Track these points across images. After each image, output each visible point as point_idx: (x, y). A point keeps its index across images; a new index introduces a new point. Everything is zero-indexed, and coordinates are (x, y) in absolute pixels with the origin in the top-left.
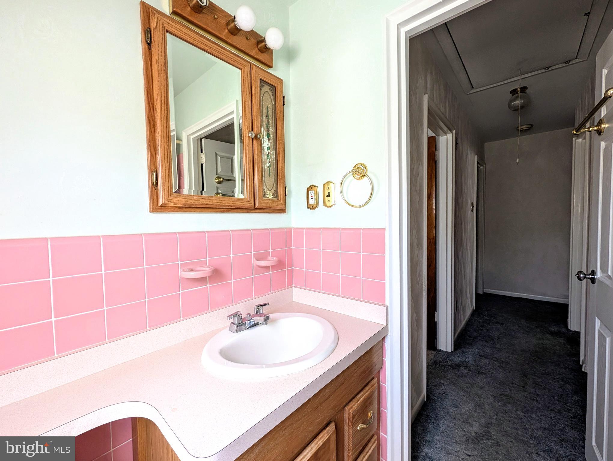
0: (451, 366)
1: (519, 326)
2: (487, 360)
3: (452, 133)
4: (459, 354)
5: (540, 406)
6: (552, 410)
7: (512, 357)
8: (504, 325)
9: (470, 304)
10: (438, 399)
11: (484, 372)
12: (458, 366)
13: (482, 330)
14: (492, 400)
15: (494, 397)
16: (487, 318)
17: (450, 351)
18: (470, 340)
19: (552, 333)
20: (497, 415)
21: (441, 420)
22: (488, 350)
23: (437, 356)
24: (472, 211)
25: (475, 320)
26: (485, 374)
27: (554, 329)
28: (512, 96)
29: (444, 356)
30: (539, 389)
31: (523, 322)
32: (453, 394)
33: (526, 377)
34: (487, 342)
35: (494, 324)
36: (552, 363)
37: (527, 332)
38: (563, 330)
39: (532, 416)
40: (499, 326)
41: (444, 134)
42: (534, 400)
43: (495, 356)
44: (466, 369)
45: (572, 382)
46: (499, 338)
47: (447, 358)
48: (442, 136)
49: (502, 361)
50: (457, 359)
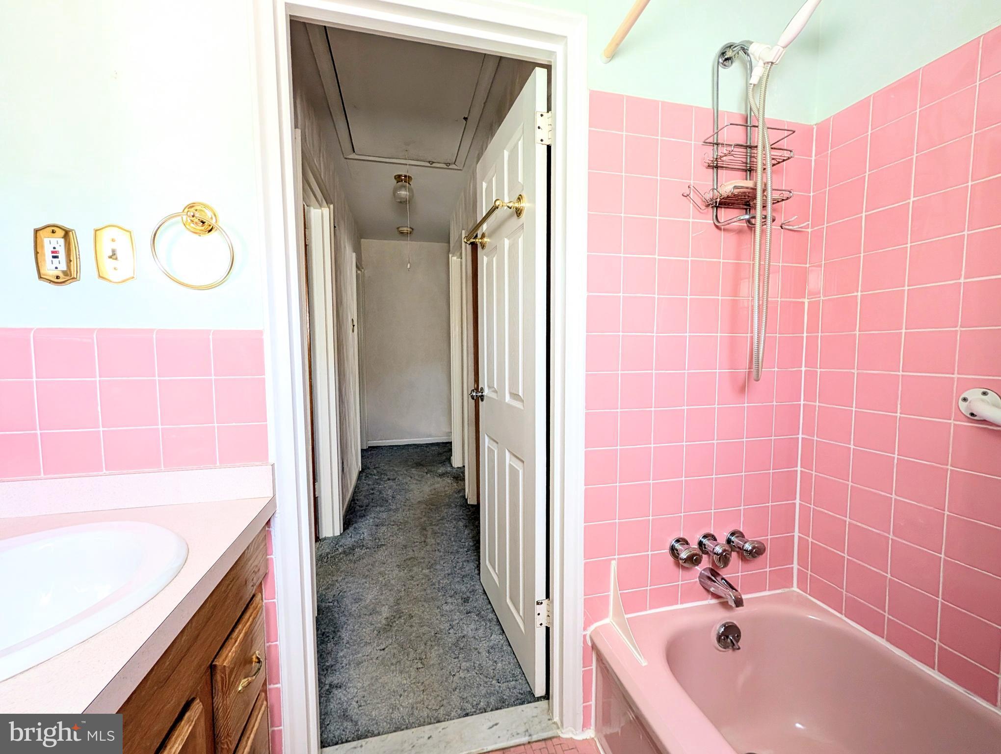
0: (344, 552)
1: (411, 478)
2: (384, 528)
3: (329, 208)
4: (350, 534)
5: (441, 554)
6: (451, 553)
7: (410, 514)
8: (397, 480)
9: (355, 464)
10: (334, 604)
11: (383, 543)
12: (353, 548)
13: (373, 493)
14: (396, 571)
15: (398, 566)
16: (377, 477)
17: (339, 534)
18: (362, 510)
19: (442, 475)
20: (405, 586)
21: (342, 628)
22: (384, 515)
23: (322, 547)
24: (353, 331)
25: (363, 484)
26: (384, 545)
27: (441, 470)
28: (397, 183)
29: (332, 544)
30: (438, 537)
31: (413, 471)
32: (352, 587)
33: (425, 529)
34: (382, 506)
35: (386, 482)
36: (445, 505)
37: (420, 481)
38: (449, 469)
39: (436, 568)
40: (391, 483)
41: (319, 207)
42: (436, 550)
43: (393, 519)
44: (362, 548)
45: (463, 518)
46: (393, 497)
47: (336, 544)
48: (314, 208)
49: (401, 523)
50: (349, 541)
